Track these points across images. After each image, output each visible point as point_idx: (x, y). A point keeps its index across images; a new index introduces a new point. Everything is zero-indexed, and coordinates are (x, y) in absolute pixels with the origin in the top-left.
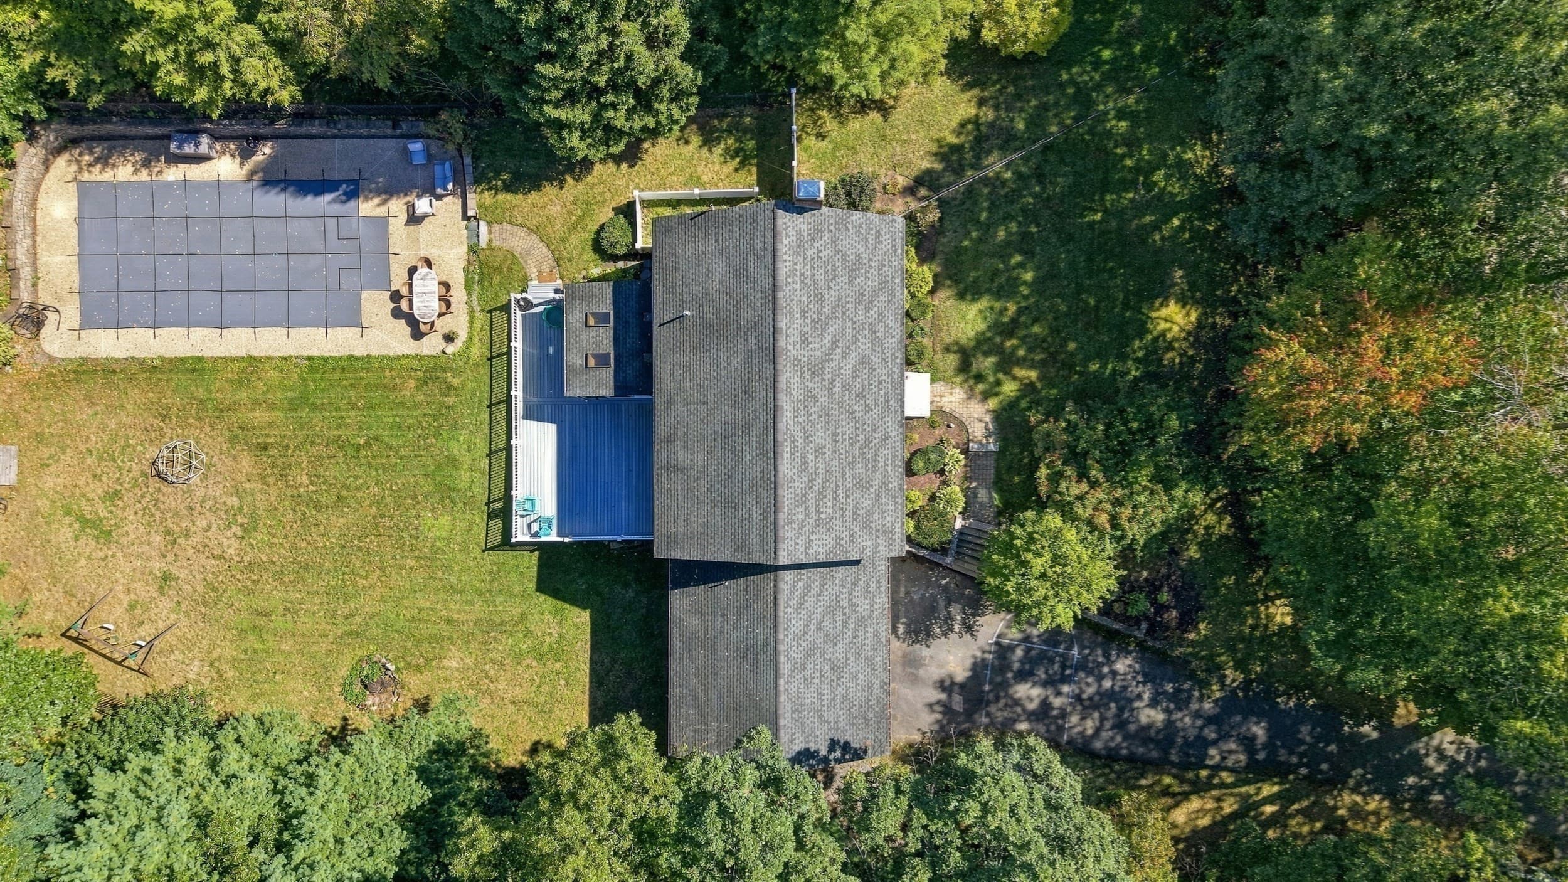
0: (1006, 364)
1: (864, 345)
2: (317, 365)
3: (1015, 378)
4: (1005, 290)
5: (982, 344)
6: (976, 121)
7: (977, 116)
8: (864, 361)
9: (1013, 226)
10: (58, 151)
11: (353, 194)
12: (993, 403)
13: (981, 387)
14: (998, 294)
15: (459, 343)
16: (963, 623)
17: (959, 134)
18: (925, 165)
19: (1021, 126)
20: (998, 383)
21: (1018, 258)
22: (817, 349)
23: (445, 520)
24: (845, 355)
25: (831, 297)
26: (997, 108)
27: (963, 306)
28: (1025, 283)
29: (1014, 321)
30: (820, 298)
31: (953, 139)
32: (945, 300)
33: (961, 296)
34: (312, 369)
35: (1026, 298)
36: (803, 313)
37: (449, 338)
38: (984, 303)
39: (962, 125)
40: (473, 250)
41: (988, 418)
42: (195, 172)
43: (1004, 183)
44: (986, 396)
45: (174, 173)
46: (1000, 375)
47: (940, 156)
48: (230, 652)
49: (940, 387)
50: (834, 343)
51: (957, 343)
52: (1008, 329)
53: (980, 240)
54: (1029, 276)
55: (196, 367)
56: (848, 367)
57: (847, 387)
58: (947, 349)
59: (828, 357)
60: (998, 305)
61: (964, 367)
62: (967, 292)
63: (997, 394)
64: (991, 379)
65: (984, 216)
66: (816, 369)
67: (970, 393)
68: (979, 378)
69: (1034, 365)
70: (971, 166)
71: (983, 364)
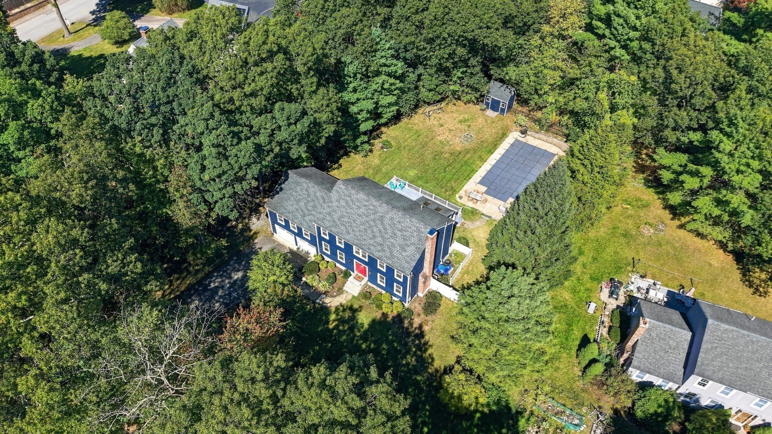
0: (342, 321)
1: (379, 239)
3: (335, 321)
4: (365, 337)
5: (353, 318)
6: (431, 364)
7: (433, 365)
8: (374, 237)
9: (384, 352)
12: (333, 309)
13: (341, 309)
14: (366, 332)
15: (458, 200)
17: (430, 355)
18: (427, 338)
19: (419, 378)
20: (337, 315)
21: (372, 346)
22: (387, 221)
24: (380, 231)
25: (399, 234)
26: (431, 374)
27: (370, 320)
28: (362, 344)
29: (353, 332)
30: (401, 230)
31: (430, 351)
32: (378, 315)
33: (374, 321)
34: (473, 170)
35: (357, 340)
36: (399, 222)
37: (460, 197)
38: (366, 326)
39: (433, 359)
40: (483, 214)
41: (329, 305)
43: (402, 358)
44: (337, 308)
46: (339, 317)
47: (426, 343)
48: (415, 128)
49: (350, 297)
50: (385, 229)
51: (360, 311)
52: (352, 329)
53: (387, 338)
54: (364, 346)
56: (375, 229)
57: (370, 227)
58: (361, 307)
59: (382, 224)
60: (362, 330)
61: (351, 308)
62: (374, 323)
63: (334, 312)
64: (341, 314)
65: (395, 345)
66: (382, 219)
67: (341, 305)
68: (344, 310)
69: (333, 329)
70: (415, 352)
71: (347, 314)
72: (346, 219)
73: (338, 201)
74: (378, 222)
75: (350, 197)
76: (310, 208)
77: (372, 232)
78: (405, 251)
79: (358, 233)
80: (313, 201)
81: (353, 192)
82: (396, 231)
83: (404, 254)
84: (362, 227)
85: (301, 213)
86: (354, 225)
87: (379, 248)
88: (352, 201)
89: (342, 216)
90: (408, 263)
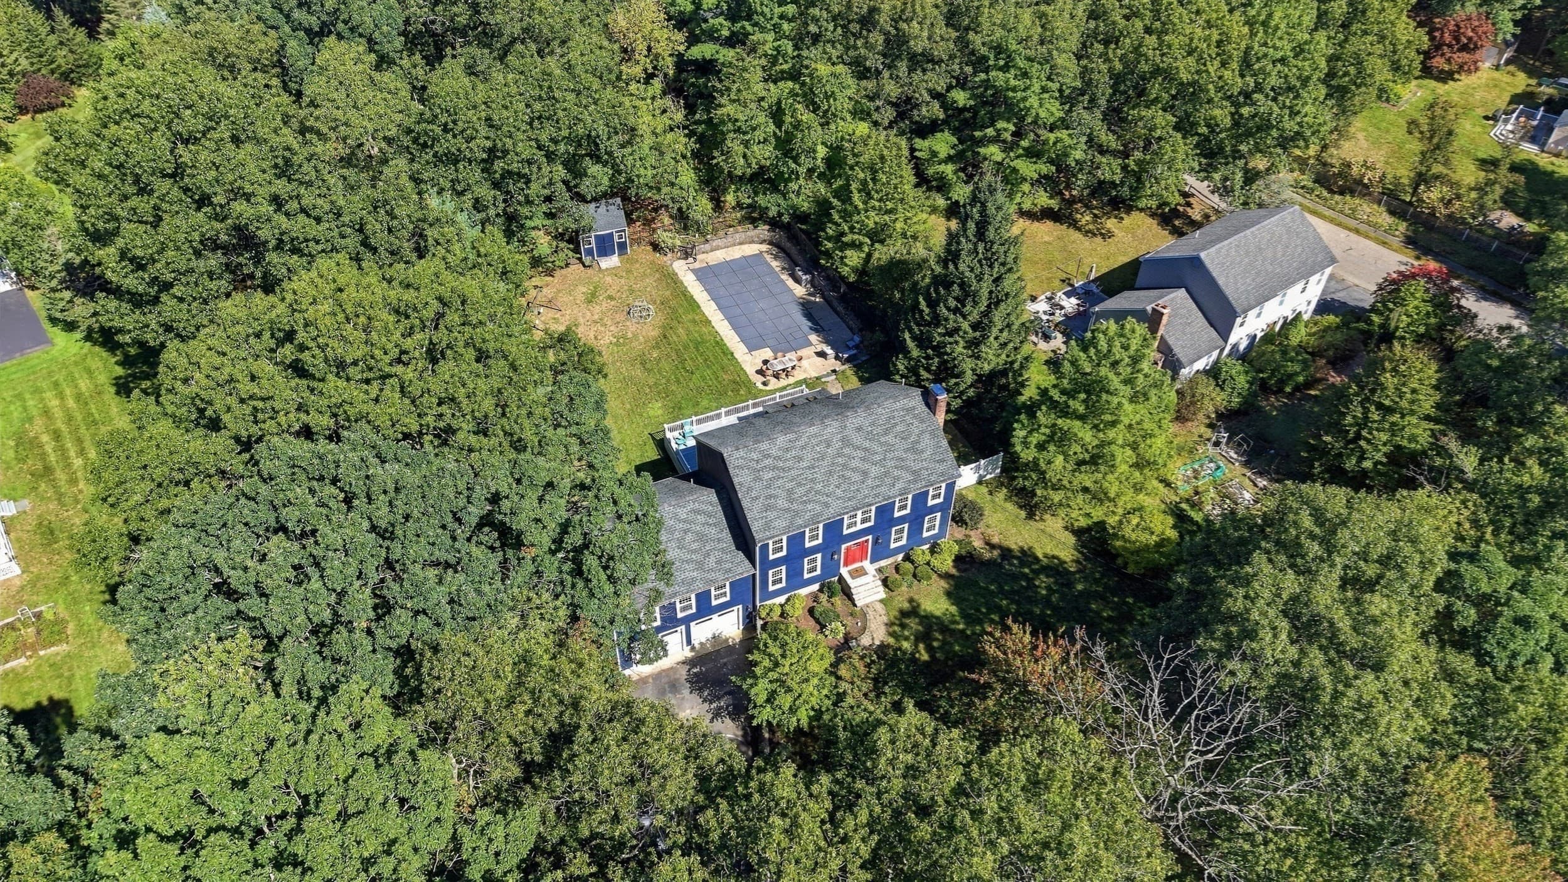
0: (922, 638)
2: (720, 344)
3: (916, 646)
4: (970, 618)
5: (926, 619)
6: (1063, 562)
8: (865, 473)
10: (771, 243)
11: (816, 331)
12: (891, 641)
13: (896, 628)
14: (964, 615)
16: (720, 708)
17: (1046, 557)
19: (1079, 588)
20: (906, 639)
22: (857, 439)
23: (660, 412)
24: (863, 459)
26: (1080, 571)
27: (943, 599)
29: (953, 631)
30: (887, 432)
31: (1039, 554)
32: (941, 585)
33: (949, 594)
36: (873, 424)
37: (765, 384)
38: (953, 609)
39: (1054, 557)
41: (877, 643)
42: (790, 282)
43: (1036, 591)
44: (892, 634)
45: (785, 277)
46: (912, 638)
47: (1023, 552)
49: (881, 606)
50: (866, 449)
51: (918, 604)
52: (944, 629)
53: (990, 592)
55: (693, 305)
56: (854, 464)
58: (911, 600)
59: (855, 447)
60: (957, 618)
61: (904, 614)
62: (952, 596)
63: (898, 641)
64: (906, 633)
65: (1008, 589)
66: (846, 442)
67: (890, 624)
68: (903, 626)
69: (932, 656)
70: (1032, 571)
71: (913, 623)
72: (800, 491)
73: (758, 479)
74: (847, 451)
75: (769, 456)
76: (695, 546)
77: (854, 470)
78: (922, 452)
79: (839, 492)
80: (686, 532)
81: (764, 446)
82: (883, 439)
83: (925, 455)
84: (834, 480)
85: (692, 566)
86: (819, 487)
87: (888, 481)
88: (778, 458)
89: (790, 492)
90: (942, 461)
